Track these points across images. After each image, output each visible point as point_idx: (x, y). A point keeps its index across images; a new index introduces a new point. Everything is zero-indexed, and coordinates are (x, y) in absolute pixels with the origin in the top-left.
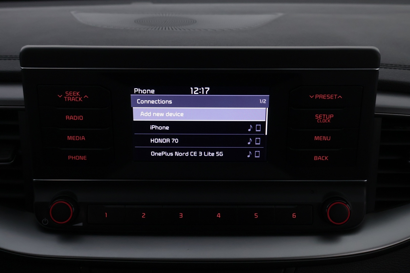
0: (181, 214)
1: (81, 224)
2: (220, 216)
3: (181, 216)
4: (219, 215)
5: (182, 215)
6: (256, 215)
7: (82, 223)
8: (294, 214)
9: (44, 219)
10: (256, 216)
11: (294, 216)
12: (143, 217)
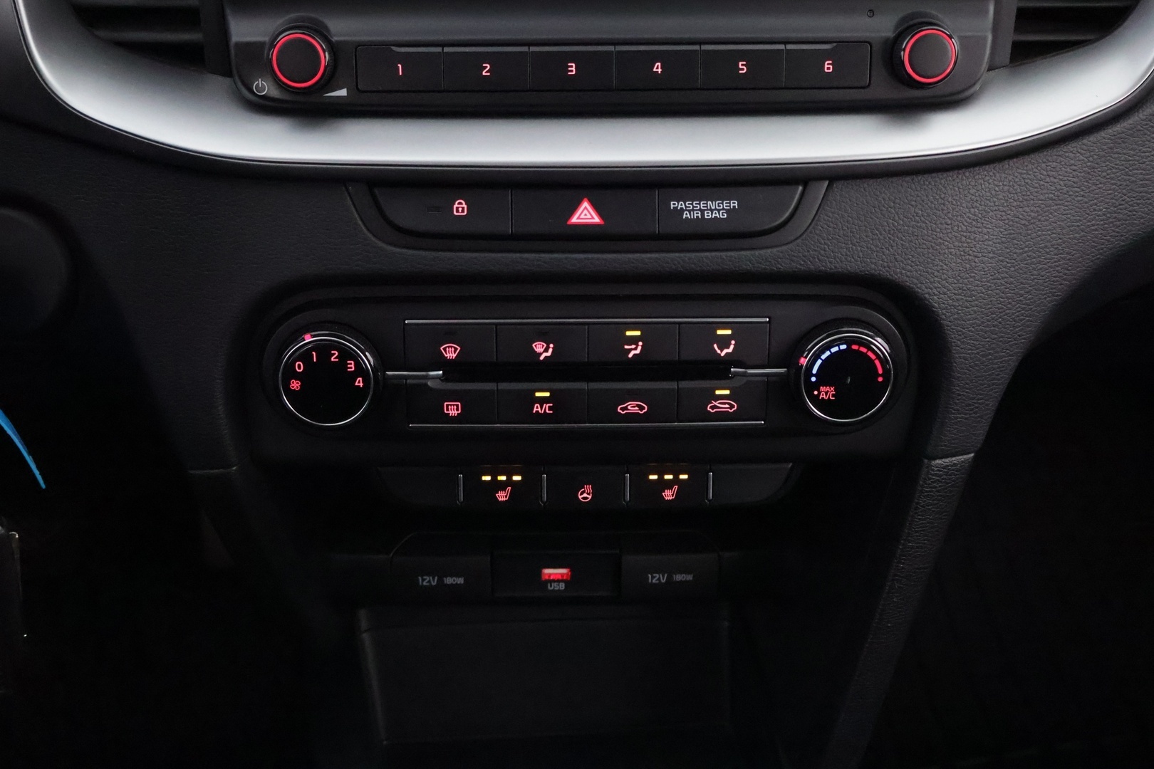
0: (572, 66)
1: (343, 92)
2: (660, 70)
3: (572, 71)
4: (658, 68)
5: (573, 69)
6: (742, 65)
7: (345, 89)
8: (828, 64)
9: (256, 83)
10: (743, 69)
11: (828, 68)
12: (486, 73)
